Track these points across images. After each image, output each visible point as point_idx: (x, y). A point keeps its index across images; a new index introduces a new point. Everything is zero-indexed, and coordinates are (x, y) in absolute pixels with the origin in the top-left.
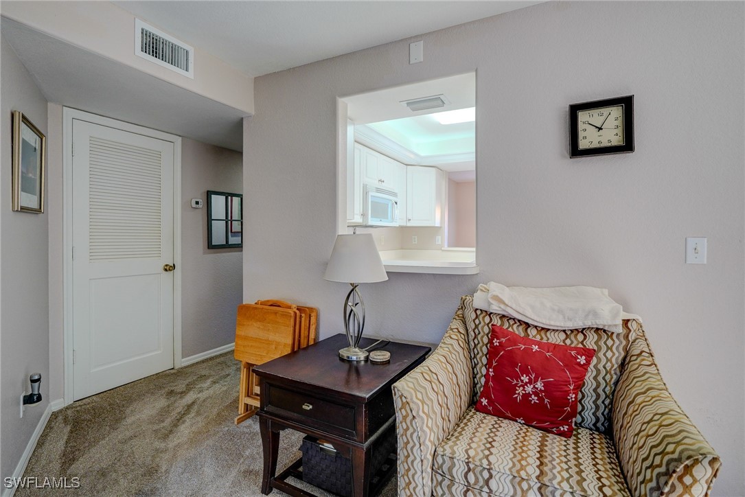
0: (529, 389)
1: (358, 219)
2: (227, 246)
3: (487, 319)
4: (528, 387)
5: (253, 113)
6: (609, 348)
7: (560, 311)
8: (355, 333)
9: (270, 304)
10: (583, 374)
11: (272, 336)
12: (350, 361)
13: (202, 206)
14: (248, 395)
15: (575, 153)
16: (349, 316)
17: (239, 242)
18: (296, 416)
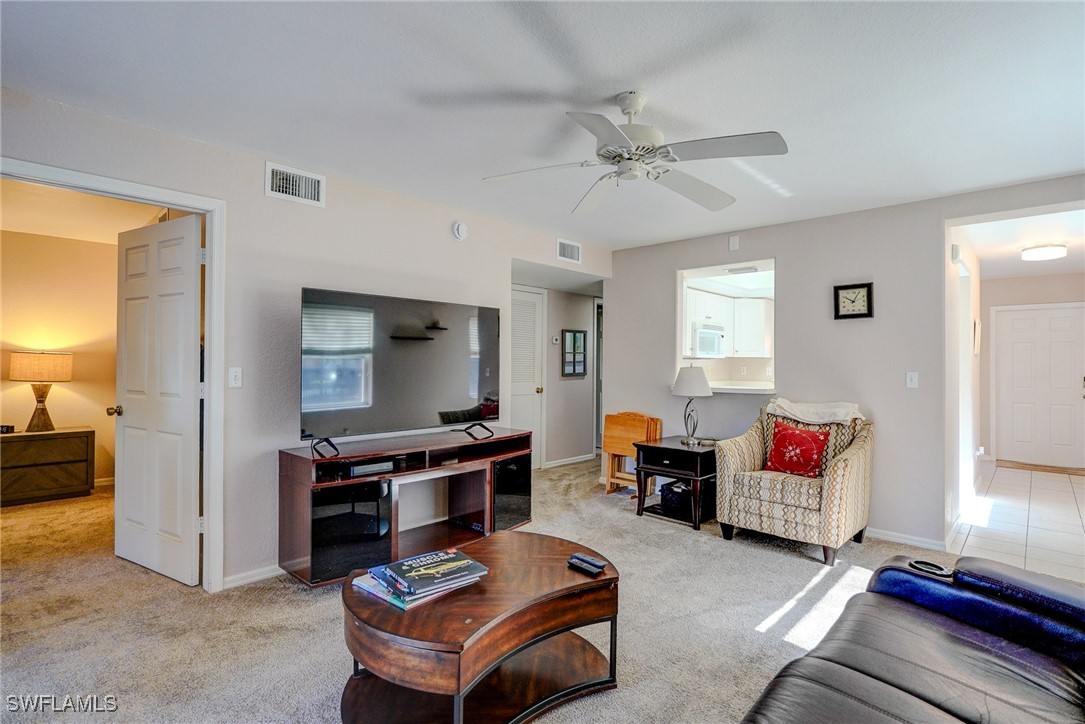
0: (792, 453)
1: (689, 353)
2: (574, 375)
3: (774, 419)
4: (792, 452)
5: (611, 277)
6: (843, 434)
7: (817, 414)
8: (691, 431)
9: (628, 414)
10: (822, 445)
11: (631, 435)
12: (688, 445)
13: (559, 342)
14: (613, 477)
15: (838, 316)
16: (687, 417)
17: (582, 371)
18: (659, 468)
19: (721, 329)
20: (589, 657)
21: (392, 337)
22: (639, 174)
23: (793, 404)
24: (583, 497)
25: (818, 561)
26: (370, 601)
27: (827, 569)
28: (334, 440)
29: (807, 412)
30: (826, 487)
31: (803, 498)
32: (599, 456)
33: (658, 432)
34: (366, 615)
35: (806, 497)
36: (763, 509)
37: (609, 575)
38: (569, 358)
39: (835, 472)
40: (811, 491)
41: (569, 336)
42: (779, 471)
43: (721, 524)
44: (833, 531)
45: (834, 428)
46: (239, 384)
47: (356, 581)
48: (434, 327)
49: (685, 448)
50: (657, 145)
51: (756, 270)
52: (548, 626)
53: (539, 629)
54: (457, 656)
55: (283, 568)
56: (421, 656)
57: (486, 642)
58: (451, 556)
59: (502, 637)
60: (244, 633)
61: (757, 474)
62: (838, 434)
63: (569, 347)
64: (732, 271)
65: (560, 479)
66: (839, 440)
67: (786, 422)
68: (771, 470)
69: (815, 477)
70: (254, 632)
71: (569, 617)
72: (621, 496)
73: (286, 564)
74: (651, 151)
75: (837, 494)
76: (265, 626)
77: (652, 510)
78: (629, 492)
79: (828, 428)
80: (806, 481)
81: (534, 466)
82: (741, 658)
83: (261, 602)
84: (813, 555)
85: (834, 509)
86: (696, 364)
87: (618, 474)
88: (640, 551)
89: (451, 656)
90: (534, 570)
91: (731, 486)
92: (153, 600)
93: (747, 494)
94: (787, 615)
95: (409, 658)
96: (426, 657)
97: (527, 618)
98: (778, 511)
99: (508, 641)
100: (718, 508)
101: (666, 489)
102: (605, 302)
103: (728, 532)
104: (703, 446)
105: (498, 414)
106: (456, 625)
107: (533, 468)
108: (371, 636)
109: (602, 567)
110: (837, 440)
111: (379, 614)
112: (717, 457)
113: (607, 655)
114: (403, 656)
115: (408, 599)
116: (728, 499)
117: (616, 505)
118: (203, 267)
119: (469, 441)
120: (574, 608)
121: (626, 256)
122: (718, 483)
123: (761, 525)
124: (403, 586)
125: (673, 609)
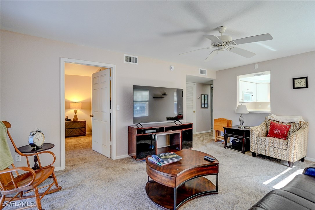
0: (277, 132)
1: (241, 101)
2: (205, 107)
3: (270, 121)
4: (277, 131)
5: (216, 79)
6: (296, 126)
7: (286, 119)
8: (242, 124)
9: (221, 119)
10: (288, 130)
11: (222, 125)
12: (241, 128)
13: (200, 98)
14: (217, 137)
15: (294, 88)
16: (240, 120)
17: (207, 106)
18: (231, 135)
19: (252, 93)
20: (210, 185)
21: (154, 97)
22: (224, 49)
23: (277, 116)
24: (208, 142)
25: (286, 166)
26: (152, 163)
27: (290, 169)
28: (141, 124)
29: (283, 119)
30: (289, 143)
31: (281, 146)
32: (212, 131)
33: (231, 124)
34: (152, 166)
35: (282, 145)
36: (266, 148)
37: (216, 162)
38: (203, 102)
39: (293, 138)
40: (283, 144)
41: (203, 96)
42: (272, 137)
43: (252, 152)
44: (292, 157)
45: (293, 124)
46: (119, 109)
47: (149, 158)
48: (165, 94)
49: (240, 129)
50: (230, 41)
51: (264, 74)
52: (198, 174)
53: (196, 174)
54: (175, 178)
55: (130, 155)
56: (166, 177)
57: (182, 176)
58: (172, 154)
59: (186, 175)
60: (122, 170)
61: (264, 137)
62: (294, 126)
63: (203, 99)
64: (255, 75)
65: (201, 137)
66: (295, 128)
67: (274, 122)
68: (269, 136)
69: (285, 139)
70: (124, 170)
71: (204, 172)
72: (219, 143)
73: (130, 154)
74: (228, 43)
75: (293, 145)
76: (126, 169)
77: (229, 147)
78: (222, 142)
79: (290, 124)
80: (282, 140)
81: (193, 133)
82: (258, 191)
83: (125, 163)
84: (285, 164)
85: (292, 150)
86: (243, 104)
87: (218, 136)
88: (225, 158)
89: (173, 178)
90: (194, 159)
91: (255, 141)
92: (101, 160)
93: (261, 143)
94: (274, 180)
95: (163, 177)
96: (167, 177)
97: (193, 171)
98: (271, 149)
99: (188, 176)
100: (251, 147)
101: (233, 141)
102: (214, 86)
103: (254, 155)
104: (246, 128)
105: (183, 118)
106: (174, 170)
107: (193, 134)
108: (153, 171)
109: (214, 160)
110: (294, 128)
111: (155, 166)
112: (250, 132)
113: (215, 185)
114: (161, 177)
115: (162, 163)
116: (254, 145)
117: (218, 145)
118: (111, 81)
119: (175, 125)
120: (206, 170)
121: (220, 72)
122: (251, 140)
123: (265, 153)
124: (161, 160)
125: (236, 175)
